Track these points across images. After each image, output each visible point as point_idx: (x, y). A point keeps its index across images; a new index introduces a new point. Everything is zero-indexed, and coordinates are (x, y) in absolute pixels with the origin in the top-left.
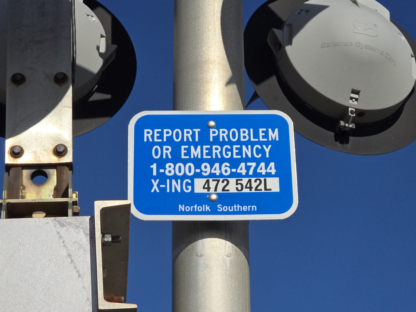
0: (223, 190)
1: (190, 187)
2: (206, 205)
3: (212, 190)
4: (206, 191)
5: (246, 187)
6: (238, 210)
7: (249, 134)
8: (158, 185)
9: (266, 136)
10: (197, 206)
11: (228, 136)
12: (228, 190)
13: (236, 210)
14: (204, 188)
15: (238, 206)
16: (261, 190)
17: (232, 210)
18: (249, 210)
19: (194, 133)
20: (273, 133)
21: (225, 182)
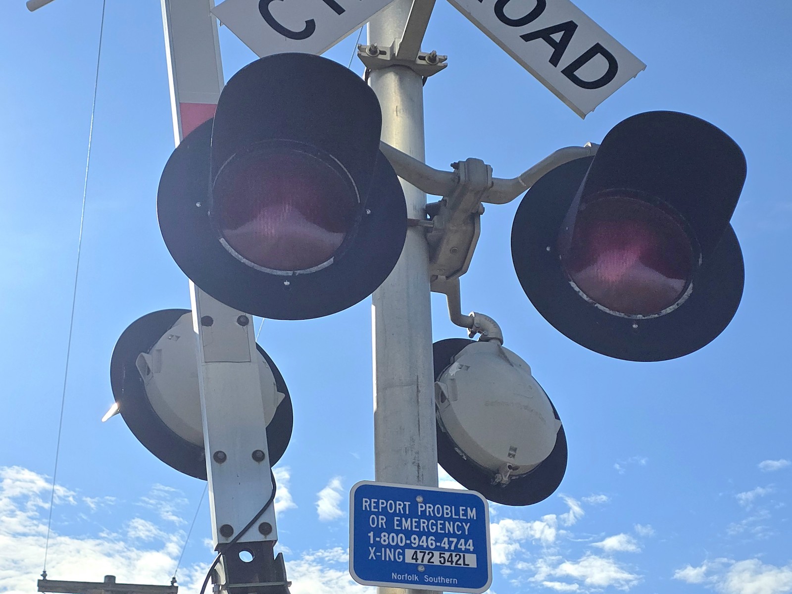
0: (429, 562)
1: (401, 557)
2: (415, 575)
3: (419, 562)
4: (414, 561)
5: (448, 561)
6: (442, 582)
7: (451, 511)
8: (375, 553)
9: (465, 514)
10: (408, 575)
11: (433, 511)
12: (433, 563)
13: (440, 582)
14: (413, 559)
15: (442, 579)
16: (461, 565)
17: (437, 581)
18: (451, 582)
19: (405, 505)
20: (472, 512)
21: (431, 554)
